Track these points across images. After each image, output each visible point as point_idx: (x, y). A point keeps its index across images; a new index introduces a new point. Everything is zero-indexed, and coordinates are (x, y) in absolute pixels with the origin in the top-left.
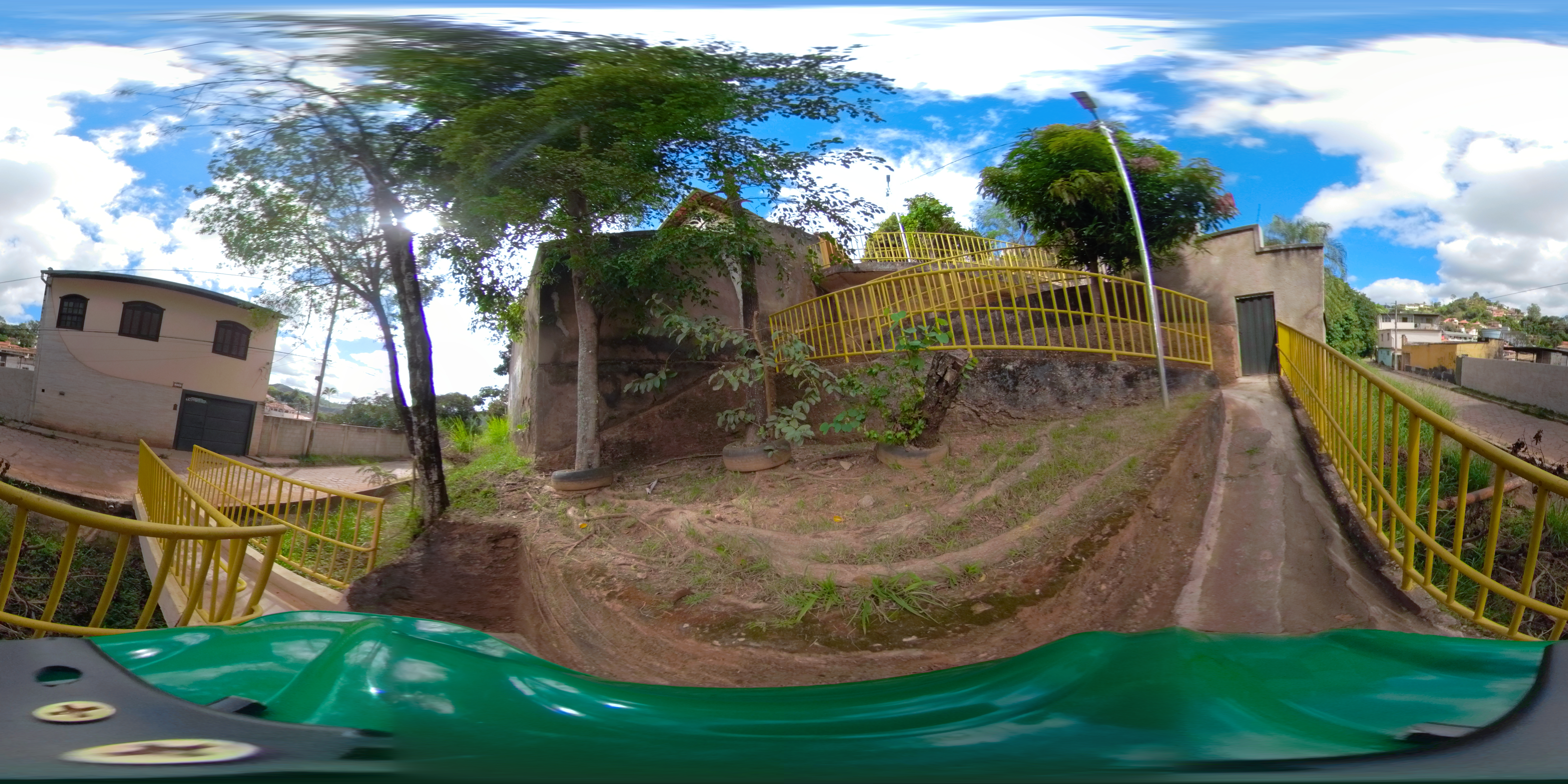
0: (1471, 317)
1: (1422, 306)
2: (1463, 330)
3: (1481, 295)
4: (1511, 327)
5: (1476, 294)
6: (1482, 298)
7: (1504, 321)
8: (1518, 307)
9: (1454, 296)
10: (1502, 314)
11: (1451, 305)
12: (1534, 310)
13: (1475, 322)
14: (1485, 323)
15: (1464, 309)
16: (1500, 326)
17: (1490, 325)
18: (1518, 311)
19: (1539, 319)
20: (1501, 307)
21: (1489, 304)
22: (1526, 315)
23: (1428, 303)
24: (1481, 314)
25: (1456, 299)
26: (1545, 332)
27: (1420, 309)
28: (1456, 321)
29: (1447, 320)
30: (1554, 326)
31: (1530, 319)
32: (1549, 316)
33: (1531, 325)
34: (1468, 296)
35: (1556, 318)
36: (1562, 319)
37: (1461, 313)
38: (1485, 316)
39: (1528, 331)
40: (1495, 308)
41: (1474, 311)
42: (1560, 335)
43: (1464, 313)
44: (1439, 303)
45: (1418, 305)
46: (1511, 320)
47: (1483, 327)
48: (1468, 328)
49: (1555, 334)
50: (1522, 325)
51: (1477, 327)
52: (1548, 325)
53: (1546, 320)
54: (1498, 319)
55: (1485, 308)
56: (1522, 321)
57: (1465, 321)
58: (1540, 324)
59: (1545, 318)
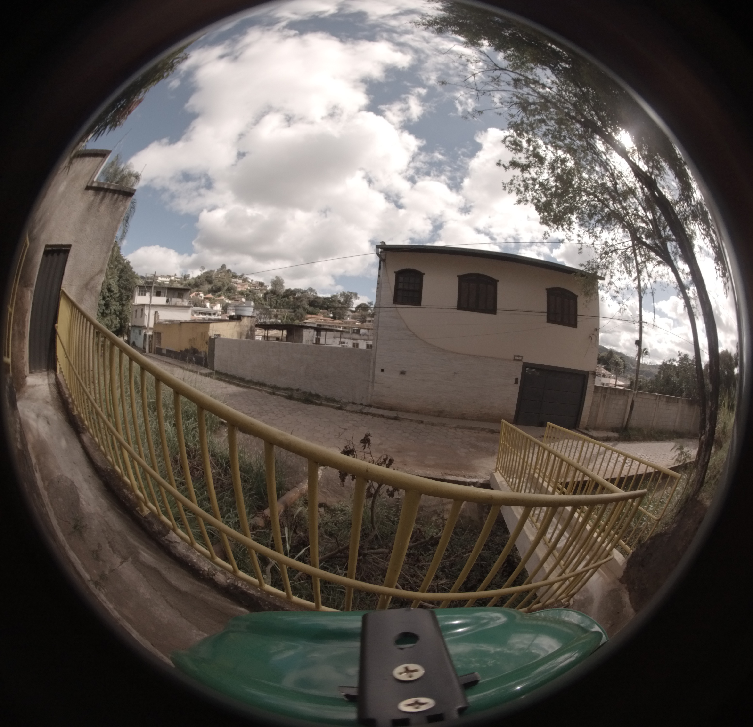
0: (215, 291)
1: (173, 278)
2: (208, 305)
3: (228, 267)
4: (255, 301)
5: (224, 266)
6: (229, 271)
7: (247, 295)
8: (261, 280)
9: (203, 268)
10: (246, 287)
11: (199, 277)
12: (277, 282)
13: (220, 296)
14: (229, 298)
15: (210, 282)
16: (244, 300)
17: (233, 299)
18: (261, 284)
19: (282, 292)
20: (245, 280)
21: (235, 276)
22: (269, 288)
23: (179, 276)
24: (226, 288)
25: (205, 271)
26: (288, 306)
27: (171, 281)
28: (202, 295)
29: (193, 294)
30: (297, 299)
31: (273, 292)
32: (292, 288)
33: (275, 297)
34: (216, 268)
35: (299, 291)
36: (305, 291)
37: (207, 287)
38: (230, 290)
39: (271, 305)
40: (240, 281)
41: (219, 284)
42: (304, 309)
43: (210, 287)
44: (188, 276)
45: (169, 276)
46: (254, 294)
47: (228, 301)
48: (213, 302)
49: (298, 307)
50: (265, 298)
51: (221, 302)
52: (291, 298)
53: (290, 293)
54: (242, 293)
55: (230, 281)
56: (266, 294)
57: (210, 296)
58: (284, 297)
59: (288, 290)
